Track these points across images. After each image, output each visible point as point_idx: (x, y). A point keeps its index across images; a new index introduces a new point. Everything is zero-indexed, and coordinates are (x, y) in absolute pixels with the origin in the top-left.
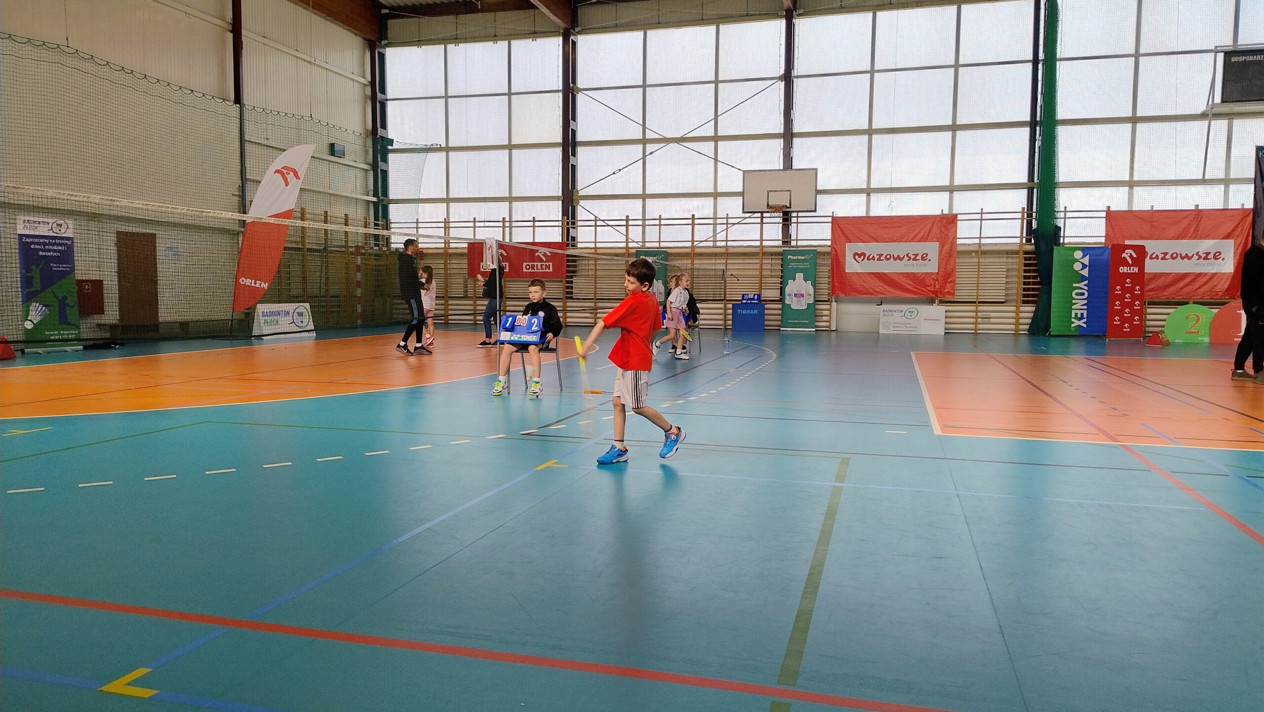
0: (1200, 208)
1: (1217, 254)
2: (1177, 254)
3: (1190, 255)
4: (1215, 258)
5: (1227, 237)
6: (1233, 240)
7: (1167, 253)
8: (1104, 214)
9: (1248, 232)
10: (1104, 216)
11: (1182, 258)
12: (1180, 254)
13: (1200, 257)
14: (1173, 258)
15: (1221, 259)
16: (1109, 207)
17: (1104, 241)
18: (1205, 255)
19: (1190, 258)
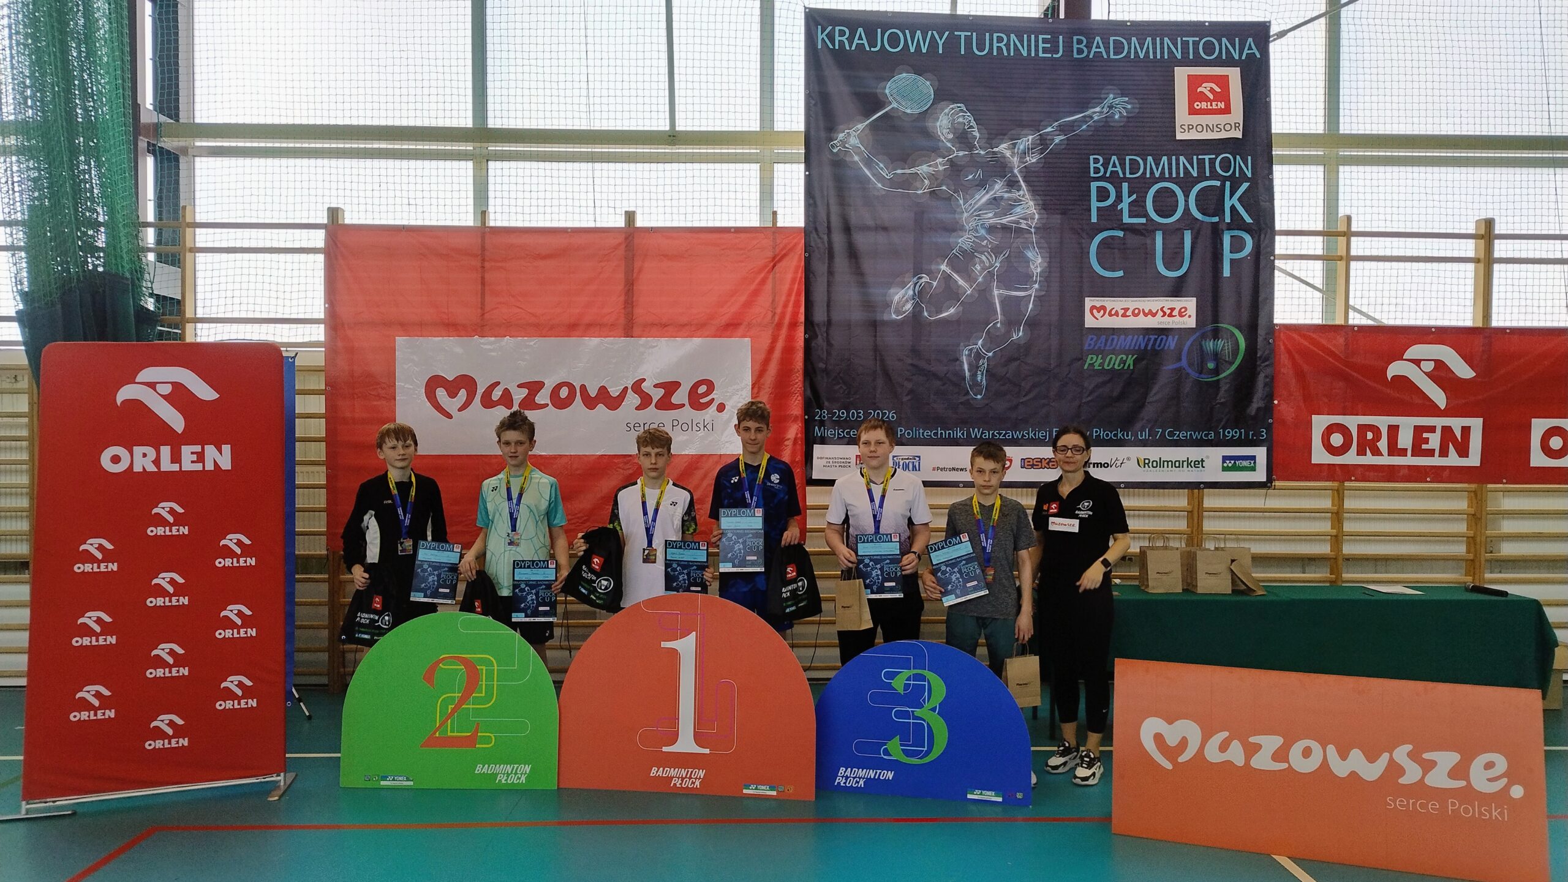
0: (640, 223)
1: (702, 389)
2: (570, 386)
3: (614, 391)
4: (697, 401)
5: (730, 328)
6: (747, 340)
7: (540, 385)
8: (318, 239)
9: (795, 314)
10: (321, 244)
11: (590, 403)
12: (583, 387)
13: (645, 401)
14: (561, 404)
15: (713, 408)
16: (334, 213)
17: (322, 338)
18: (661, 392)
19: (614, 402)
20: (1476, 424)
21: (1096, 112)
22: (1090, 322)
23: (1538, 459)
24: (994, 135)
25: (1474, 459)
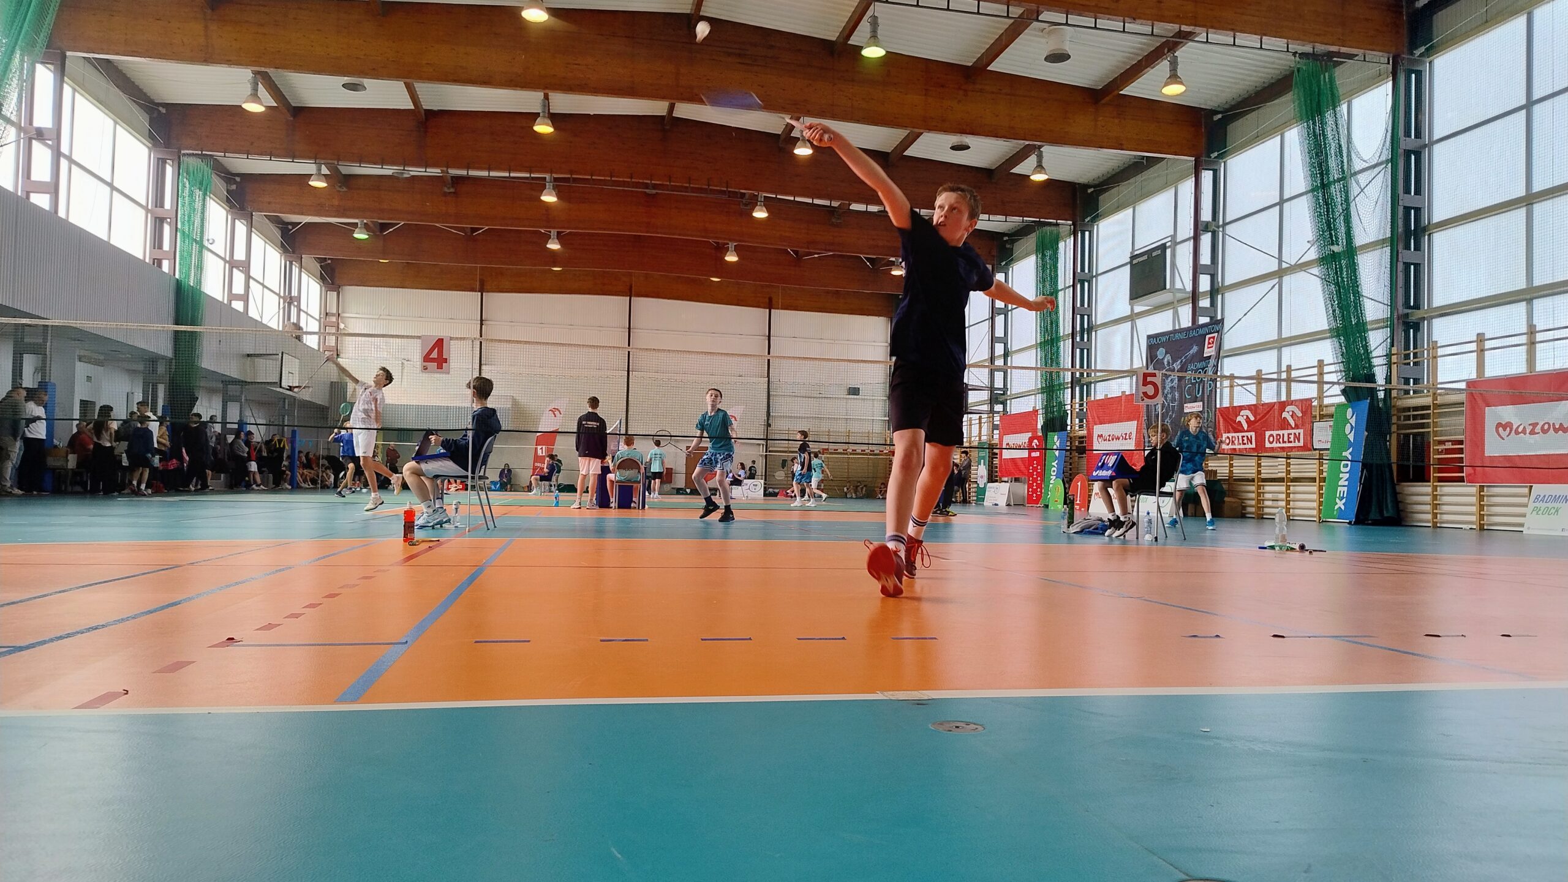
20: (1253, 434)
21: (1191, 352)
22: (1185, 411)
23: (1268, 445)
24: (1174, 361)
25: (1253, 446)
